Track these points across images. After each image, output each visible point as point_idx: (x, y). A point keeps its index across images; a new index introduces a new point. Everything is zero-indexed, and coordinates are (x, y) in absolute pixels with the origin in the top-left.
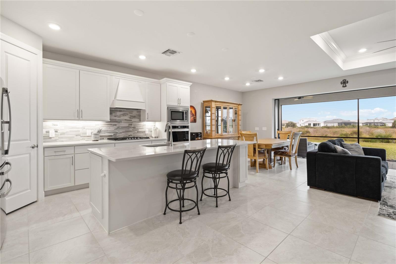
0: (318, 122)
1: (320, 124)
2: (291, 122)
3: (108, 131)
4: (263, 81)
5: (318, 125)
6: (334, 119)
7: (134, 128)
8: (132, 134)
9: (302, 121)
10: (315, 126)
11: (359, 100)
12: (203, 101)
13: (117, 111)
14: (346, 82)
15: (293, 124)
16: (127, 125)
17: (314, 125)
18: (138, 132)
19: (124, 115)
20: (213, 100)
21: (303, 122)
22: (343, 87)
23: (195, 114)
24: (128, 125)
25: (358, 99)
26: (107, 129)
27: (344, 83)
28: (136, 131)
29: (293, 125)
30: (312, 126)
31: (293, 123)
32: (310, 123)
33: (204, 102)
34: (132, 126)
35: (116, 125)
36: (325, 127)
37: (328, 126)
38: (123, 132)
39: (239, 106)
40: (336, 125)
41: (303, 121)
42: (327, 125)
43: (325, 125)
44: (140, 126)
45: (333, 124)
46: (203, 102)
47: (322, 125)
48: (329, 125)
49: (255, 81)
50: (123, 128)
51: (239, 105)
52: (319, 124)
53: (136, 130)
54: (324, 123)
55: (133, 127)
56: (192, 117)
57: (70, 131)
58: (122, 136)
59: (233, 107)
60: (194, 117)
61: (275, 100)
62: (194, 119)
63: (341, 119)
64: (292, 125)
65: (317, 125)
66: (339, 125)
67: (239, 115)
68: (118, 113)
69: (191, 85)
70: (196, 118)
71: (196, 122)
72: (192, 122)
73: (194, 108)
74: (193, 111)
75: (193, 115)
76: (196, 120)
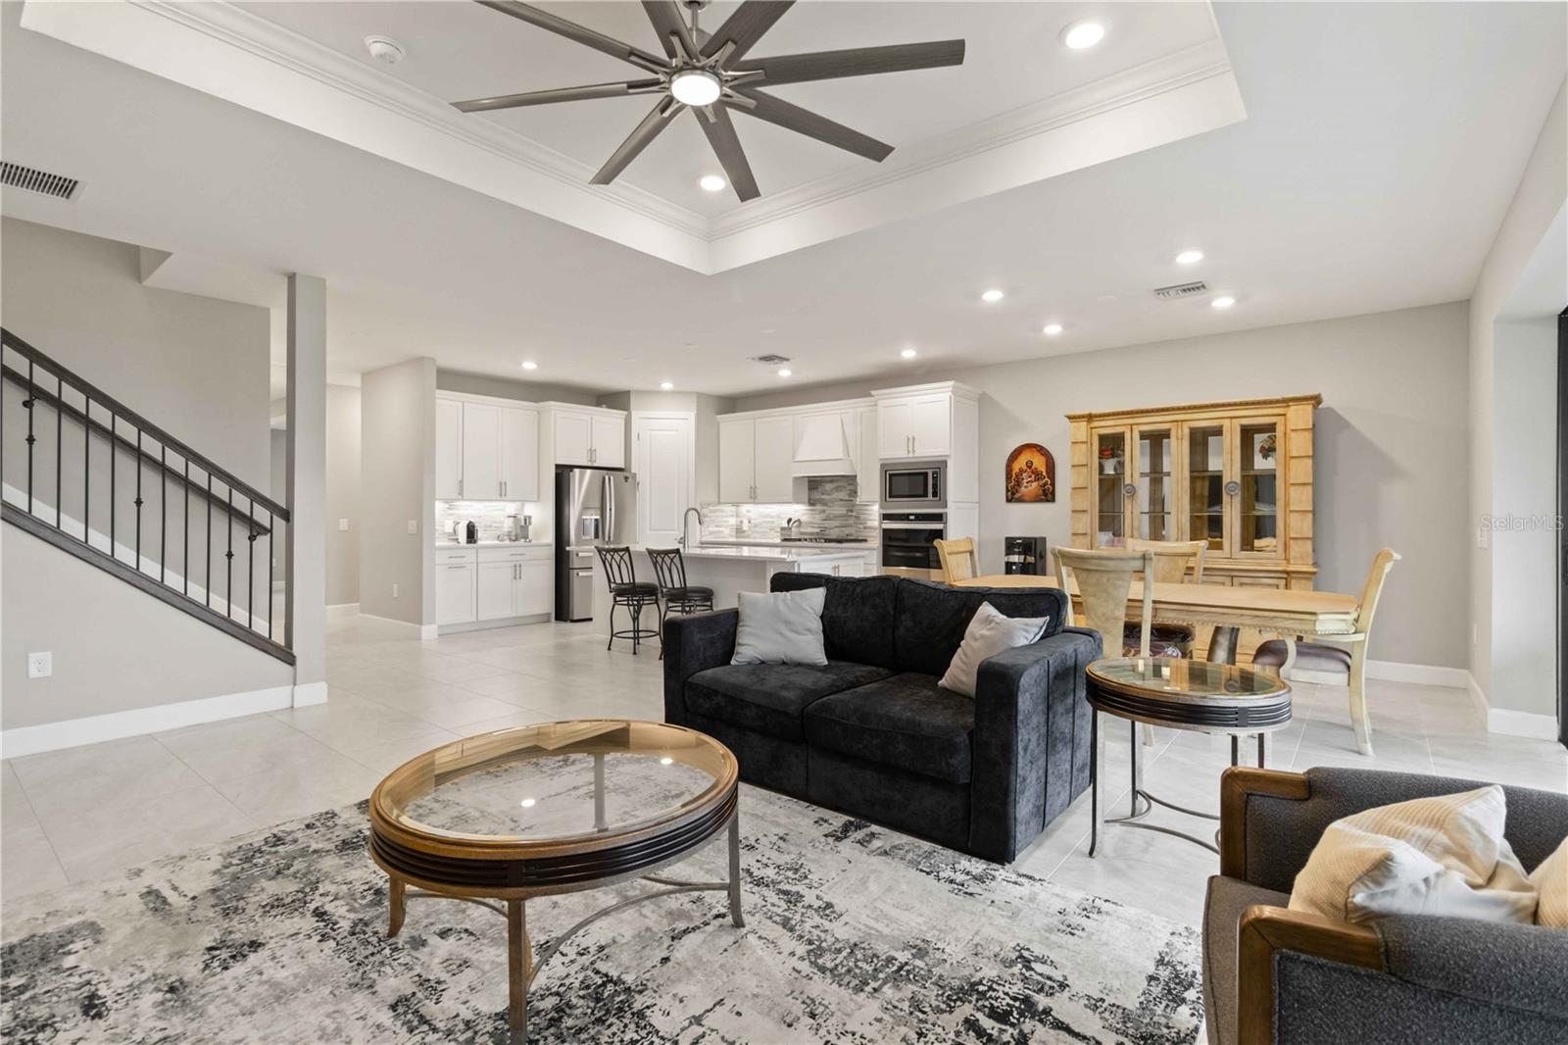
3: (811, 523)
7: (857, 517)
8: (852, 532)
13: (826, 482)
16: (843, 511)
18: (865, 528)
19: (837, 489)
23: (1047, 473)
24: (845, 512)
26: (810, 520)
28: (861, 526)
33: (1070, 419)
34: (854, 514)
35: (824, 511)
38: (837, 527)
44: (870, 515)
50: (836, 517)
51: (1286, 401)
53: (861, 524)
55: (855, 517)
56: (1035, 484)
57: (765, 522)
58: (834, 533)
59: (1226, 422)
60: (1045, 484)
62: (1044, 491)
68: (828, 487)
70: (1053, 484)
71: (1053, 500)
72: (1037, 500)
73: (1040, 449)
74: (1039, 463)
75: (1038, 476)
76: (1053, 493)
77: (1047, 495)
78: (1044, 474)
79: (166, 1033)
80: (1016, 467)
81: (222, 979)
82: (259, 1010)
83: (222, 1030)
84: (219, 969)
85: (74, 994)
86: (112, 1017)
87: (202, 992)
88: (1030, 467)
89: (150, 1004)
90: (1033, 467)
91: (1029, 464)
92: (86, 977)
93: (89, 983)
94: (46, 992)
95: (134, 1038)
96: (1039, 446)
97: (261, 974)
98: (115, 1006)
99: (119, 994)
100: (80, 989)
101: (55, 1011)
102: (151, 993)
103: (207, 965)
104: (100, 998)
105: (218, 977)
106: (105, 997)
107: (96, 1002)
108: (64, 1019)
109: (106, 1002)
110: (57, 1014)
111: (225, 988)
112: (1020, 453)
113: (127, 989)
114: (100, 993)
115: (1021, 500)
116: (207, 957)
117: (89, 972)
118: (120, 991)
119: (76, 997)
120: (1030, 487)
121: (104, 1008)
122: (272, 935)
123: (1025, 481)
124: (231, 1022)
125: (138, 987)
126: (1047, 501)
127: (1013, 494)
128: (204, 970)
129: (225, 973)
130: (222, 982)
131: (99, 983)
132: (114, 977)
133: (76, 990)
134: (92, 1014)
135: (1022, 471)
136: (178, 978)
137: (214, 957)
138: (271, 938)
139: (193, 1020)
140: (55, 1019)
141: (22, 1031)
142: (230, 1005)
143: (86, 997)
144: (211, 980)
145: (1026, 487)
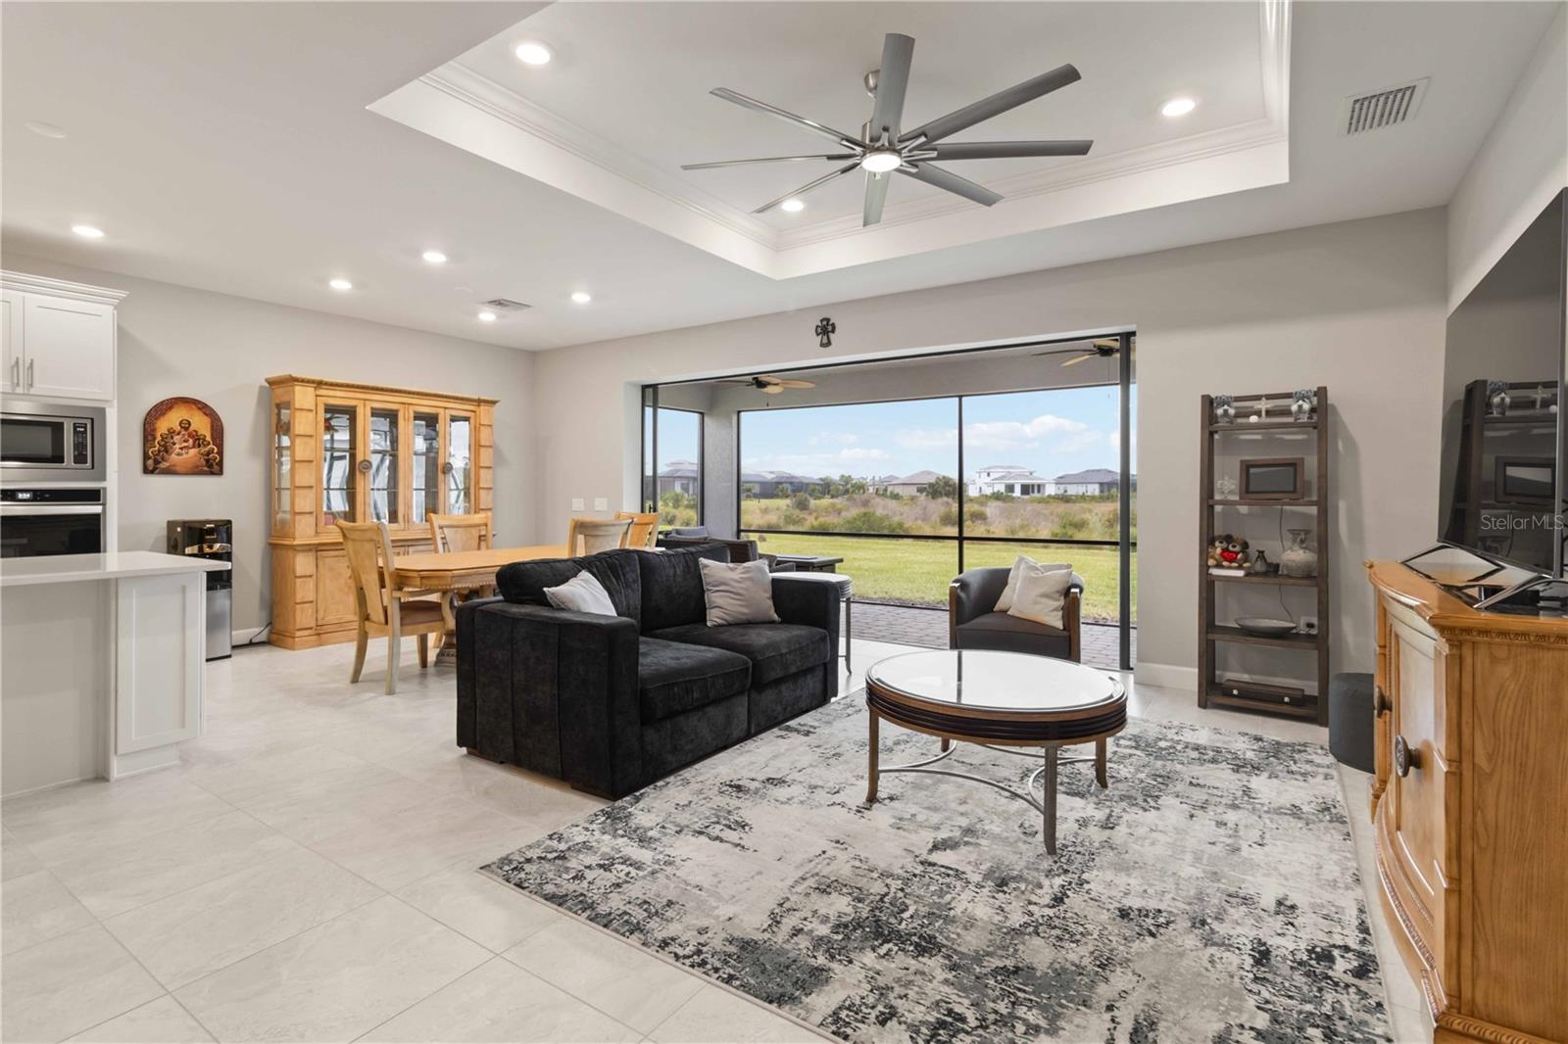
0: (1039, 479)
1: (1044, 485)
2: (944, 477)
4: (529, 306)
5: (1039, 491)
6: (1088, 471)
9: (986, 474)
10: (1028, 494)
11: (964, 399)
12: (266, 380)
14: (830, 328)
15: (950, 486)
17: (1026, 489)
20: (294, 375)
21: (988, 480)
22: (822, 345)
23: (212, 438)
25: (960, 397)
27: (826, 329)
29: (951, 489)
30: (1017, 492)
31: (951, 483)
32: (1011, 482)
33: (269, 383)
36: (1058, 498)
37: (1069, 493)
39: (482, 407)
40: (1094, 490)
41: (989, 475)
42: (1066, 491)
43: (1061, 492)
45: (1084, 486)
46: (267, 385)
47: (1051, 490)
48: (1073, 490)
49: (491, 302)
51: (479, 402)
52: (1039, 486)
54: (1056, 484)
56: (193, 452)
59: (441, 411)
60: (208, 454)
61: (644, 388)
62: (207, 461)
63: (1110, 472)
64: (947, 488)
65: (1033, 492)
66: (1102, 491)
67: (480, 446)
69: (123, 301)
70: (221, 453)
71: (220, 472)
72: (195, 471)
73: (203, 408)
74: (201, 424)
75: (198, 441)
76: (221, 464)
77: (212, 466)
78: (208, 438)
79: (1228, 899)
80: (163, 426)
81: (1169, 906)
82: (1170, 873)
83: (1198, 878)
84: (1164, 914)
85: (1269, 976)
86: (1253, 934)
87: (1187, 907)
88: (186, 429)
89: (1224, 925)
90: (191, 429)
91: (185, 425)
92: (1255, 987)
93: (1256, 979)
94: (1290, 997)
95: (1246, 910)
96: (200, 402)
97: (1145, 891)
98: (1246, 942)
99: (1238, 948)
100: (1264, 978)
101: (1289, 972)
102: (1218, 932)
103: (1167, 924)
104: (1254, 957)
105: (1169, 909)
106: (1250, 955)
107: (1257, 955)
108: (1284, 958)
109: (1251, 950)
110: (1289, 968)
111: (1174, 899)
112: (170, 408)
113: (1232, 949)
114: (1251, 961)
115: (169, 472)
116: (1162, 930)
117: (1250, 991)
118: (1237, 951)
119: (1269, 972)
120: (184, 454)
121: (1255, 946)
122: (1105, 911)
123: (177, 446)
124: (1189, 878)
125: (1223, 944)
126: (212, 473)
127: (157, 462)
128: (1173, 922)
129: (1162, 908)
130: (1172, 904)
131: (1248, 971)
132: (1233, 968)
133: (1268, 980)
134: (1264, 948)
135: (171, 432)
136: (1193, 929)
137: (1158, 926)
138: (1108, 910)
139: (1207, 894)
140: (1291, 964)
141: (1317, 971)
142: (1181, 886)
143: (1263, 966)
144: (1175, 911)
145: (179, 454)
